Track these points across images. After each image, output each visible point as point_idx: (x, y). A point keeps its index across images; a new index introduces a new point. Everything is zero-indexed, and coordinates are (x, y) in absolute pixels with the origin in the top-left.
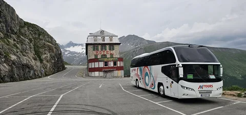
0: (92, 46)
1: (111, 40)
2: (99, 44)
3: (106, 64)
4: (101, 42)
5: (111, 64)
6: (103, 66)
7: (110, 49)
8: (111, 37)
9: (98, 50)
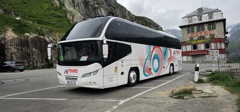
0: (186, 29)
1: (211, 17)
2: (195, 25)
3: (195, 47)
4: (198, 22)
5: (202, 47)
6: (190, 50)
7: (209, 29)
8: (211, 13)
9: (193, 31)
